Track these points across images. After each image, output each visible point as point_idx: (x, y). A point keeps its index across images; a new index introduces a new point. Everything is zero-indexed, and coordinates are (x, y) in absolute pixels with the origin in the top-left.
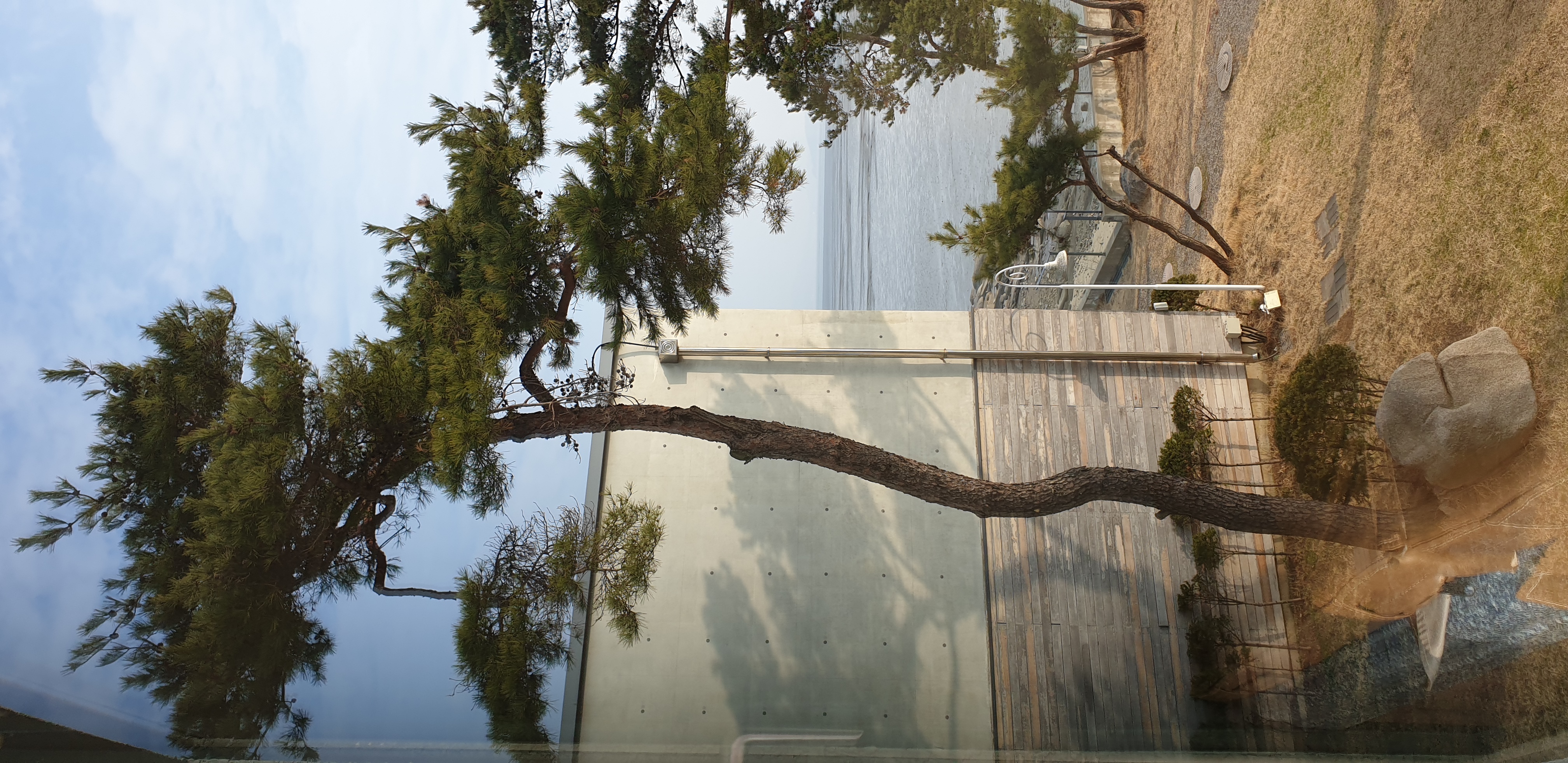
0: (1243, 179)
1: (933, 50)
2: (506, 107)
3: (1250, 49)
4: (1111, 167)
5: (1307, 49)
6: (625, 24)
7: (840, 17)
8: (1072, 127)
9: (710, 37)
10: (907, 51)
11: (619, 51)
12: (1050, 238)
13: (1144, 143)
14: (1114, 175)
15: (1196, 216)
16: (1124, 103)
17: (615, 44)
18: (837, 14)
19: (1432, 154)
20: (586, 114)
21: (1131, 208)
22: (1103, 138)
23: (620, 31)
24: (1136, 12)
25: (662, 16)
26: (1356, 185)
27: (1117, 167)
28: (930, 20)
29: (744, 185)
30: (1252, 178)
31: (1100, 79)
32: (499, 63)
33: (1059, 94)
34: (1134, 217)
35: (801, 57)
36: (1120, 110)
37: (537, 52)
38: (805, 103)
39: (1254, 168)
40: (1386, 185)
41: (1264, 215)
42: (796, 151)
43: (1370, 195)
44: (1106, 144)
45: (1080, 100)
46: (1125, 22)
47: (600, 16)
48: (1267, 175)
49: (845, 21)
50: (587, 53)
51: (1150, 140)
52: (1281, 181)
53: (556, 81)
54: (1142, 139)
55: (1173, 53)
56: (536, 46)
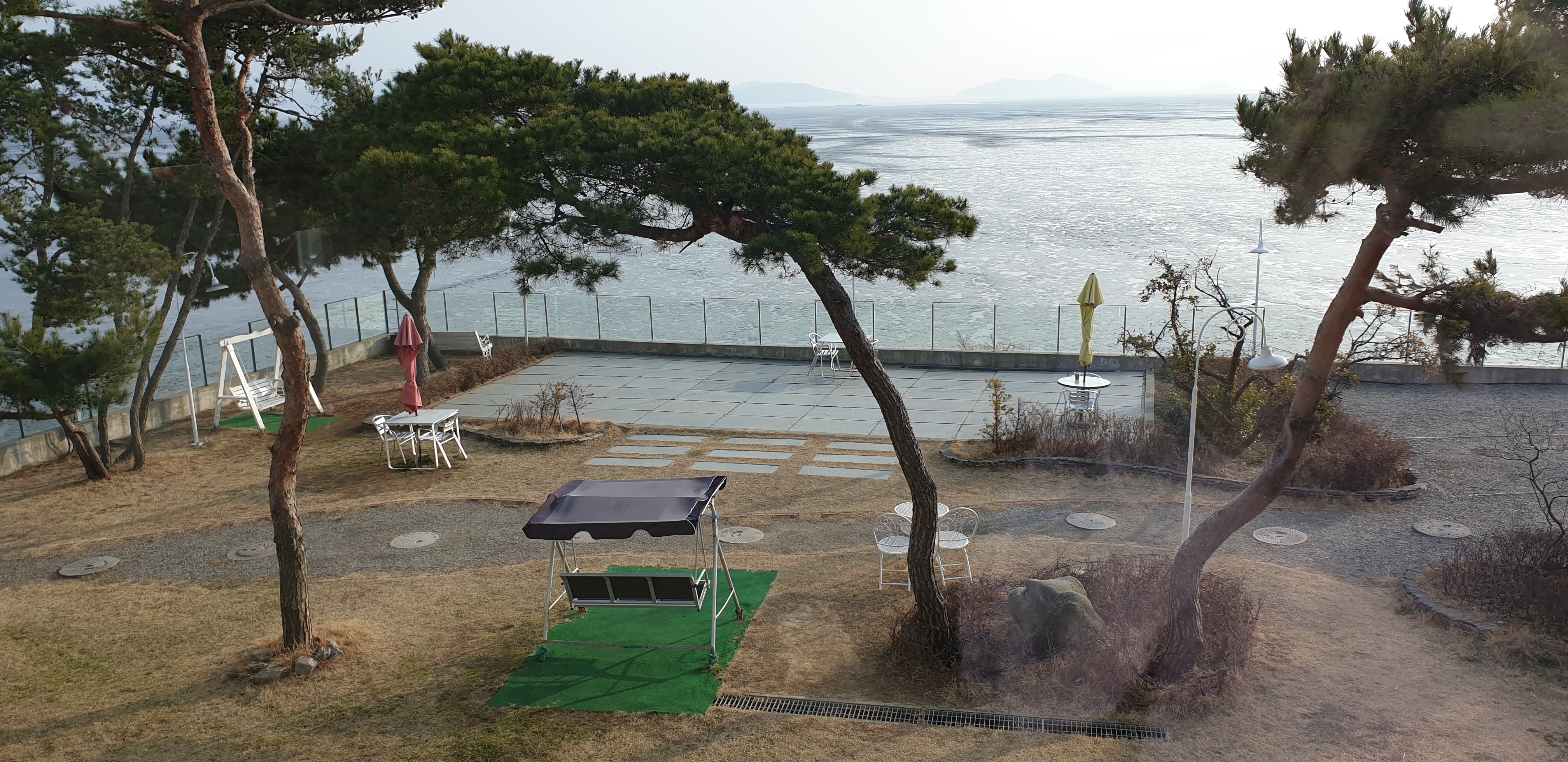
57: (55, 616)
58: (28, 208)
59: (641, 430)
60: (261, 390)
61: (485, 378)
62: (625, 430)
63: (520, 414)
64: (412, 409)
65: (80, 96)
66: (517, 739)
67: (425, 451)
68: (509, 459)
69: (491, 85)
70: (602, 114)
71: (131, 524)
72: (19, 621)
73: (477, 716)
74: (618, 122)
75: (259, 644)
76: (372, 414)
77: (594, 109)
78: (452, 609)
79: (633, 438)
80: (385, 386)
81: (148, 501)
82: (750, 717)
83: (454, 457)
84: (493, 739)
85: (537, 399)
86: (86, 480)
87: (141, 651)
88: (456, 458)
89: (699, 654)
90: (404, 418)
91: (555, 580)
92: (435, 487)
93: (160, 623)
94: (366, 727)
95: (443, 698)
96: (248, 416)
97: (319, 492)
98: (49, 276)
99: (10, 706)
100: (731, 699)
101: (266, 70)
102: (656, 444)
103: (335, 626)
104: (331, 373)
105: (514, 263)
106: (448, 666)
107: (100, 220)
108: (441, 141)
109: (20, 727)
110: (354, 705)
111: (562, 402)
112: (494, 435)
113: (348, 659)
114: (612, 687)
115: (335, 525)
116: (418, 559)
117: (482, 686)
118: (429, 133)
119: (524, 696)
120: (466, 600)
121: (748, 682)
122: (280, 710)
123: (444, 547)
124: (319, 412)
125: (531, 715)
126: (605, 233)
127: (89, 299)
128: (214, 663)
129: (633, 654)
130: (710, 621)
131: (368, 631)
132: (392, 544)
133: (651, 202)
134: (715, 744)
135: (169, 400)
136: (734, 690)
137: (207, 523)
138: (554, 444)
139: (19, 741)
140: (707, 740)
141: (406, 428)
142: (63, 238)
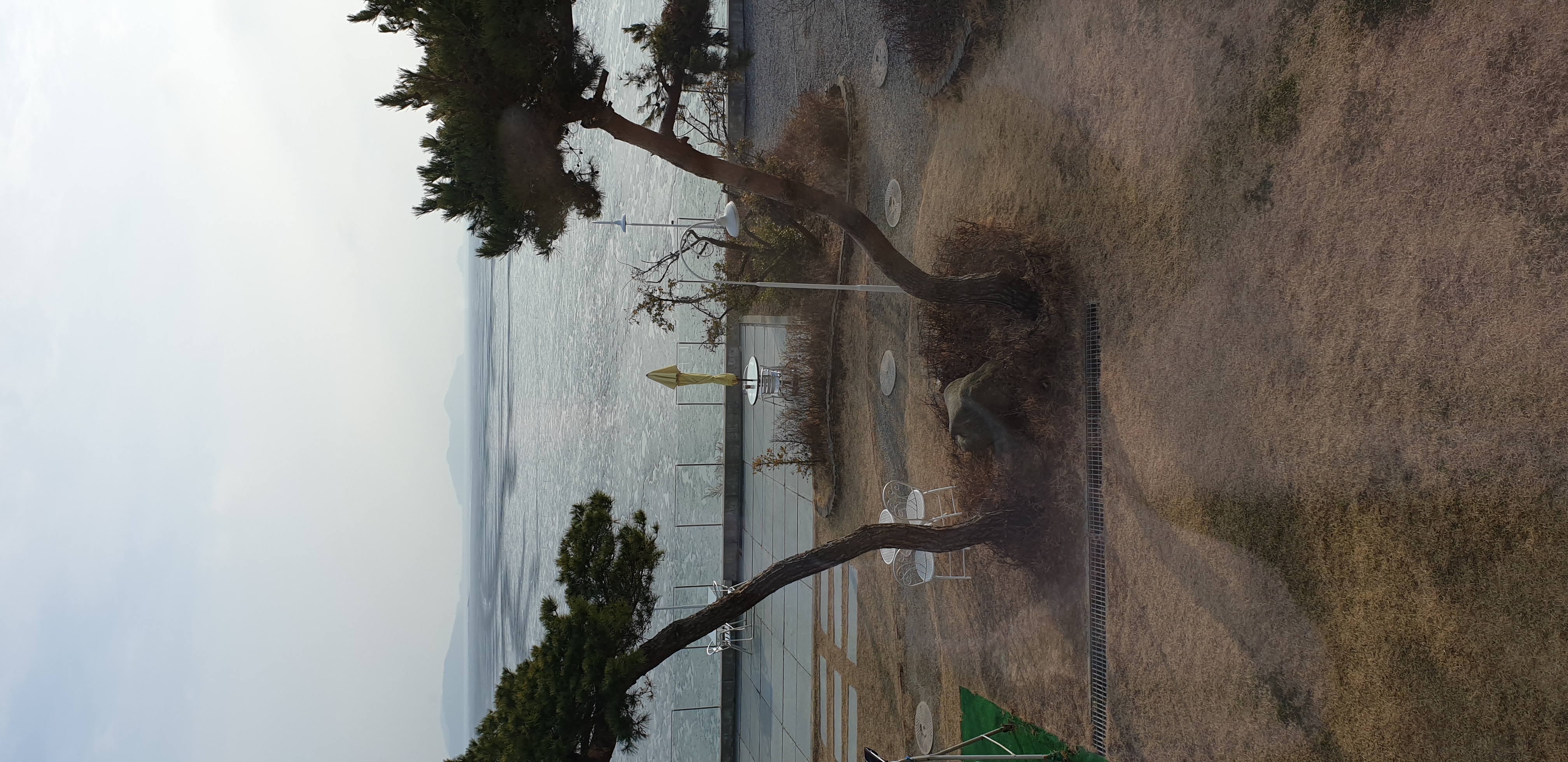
82: (1114, 715)
100: (1096, 738)
121: (1078, 718)
134: (1145, 754)
136: (1087, 733)
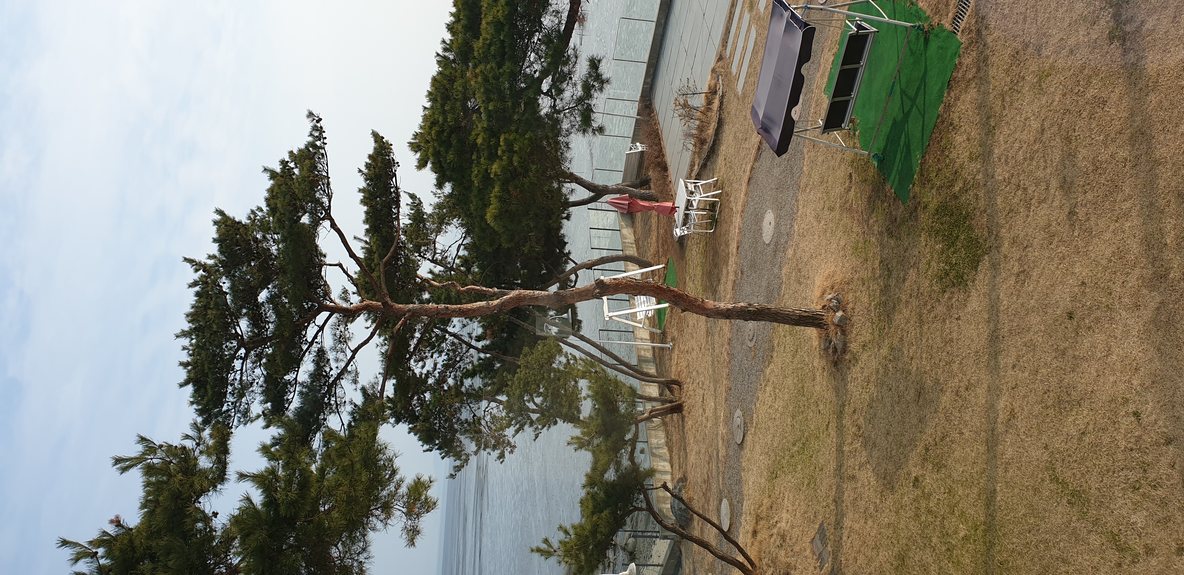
0: (758, 509)
1: (535, 407)
2: (198, 444)
3: (755, 415)
4: (664, 497)
5: (793, 417)
6: (302, 384)
7: (467, 382)
8: (635, 466)
9: (369, 395)
10: (516, 408)
11: (295, 403)
12: (621, 552)
13: (686, 480)
14: (666, 504)
15: (727, 536)
16: (670, 450)
17: (292, 398)
18: (465, 380)
19: (884, 493)
20: (265, 450)
21: (680, 529)
22: (658, 476)
23: (297, 389)
24: (675, 386)
25: (332, 379)
26: (837, 515)
27: (668, 498)
28: (533, 386)
29: (387, 508)
30: (764, 508)
31: (653, 432)
32: (196, 410)
33: (625, 443)
34: (683, 536)
35: (436, 411)
36: (668, 455)
37: (230, 403)
38: (437, 445)
39: (765, 501)
40: (857, 516)
41: (775, 536)
42: (431, 482)
43: (847, 522)
44: (660, 480)
45: (639, 446)
46: (668, 392)
47: (283, 378)
48: (774, 506)
49: (471, 386)
50: (269, 405)
51: (690, 477)
52: (785, 511)
53: (242, 426)
54: (684, 476)
55: (702, 416)
56: (230, 399)
57: (767, 453)
58: (504, 414)
59: (723, 46)
60: (642, 300)
61: (660, 153)
62: (720, 58)
63: (692, 135)
64: (673, 209)
65: (436, 372)
66: (937, 189)
67: (705, 206)
68: (724, 149)
69: (450, 126)
70: (478, 45)
71: (716, 397)
72: (765, 473)
73: (911, 213)
74: (484, 35)
75: (817, 343)
76: (672, 235)
77: (473, 50)
78: (826, 213)
79: (728, 53)
80: (654, 221)
81: (703, 384)
82: (976, 6)
83: (714, 187)
84: (932, 206)
85: (683, 121)
86: (682, 414)
87: (802, 412)
88: (715, 185)
89: (913, 37)
90: (679, 216)
91: (824, 139)
92: (733, 205)
93: (787, 397)
94: (897, 290)
95: (891, 234)
96: (659, 312)
97: (719, 280)
98: (548, 411)
99: (819, 491)
100: (957, 18)
101: (429, 259)
102: (737, 36)
103: (817, 293)
104: (639, 254)
105: (580, 134)
106: (868, 225)
107: (516, 375)
108: (486, 170)
109: (834, 489)
110: (878, 294)
111: (689, 103)
112: (704, 156)
113: (843, 290)
114: (919, 110)
115: (745, 276)
116: (783, 228)
117: (890, 204)
118: (480, 176)
119: (906, 177)
120: (822, 202)
122: (867, 341)
123: (779, 209)
124: (664, 267)
125: (922, 175)
126: (566, 63)
127: (565, 391)
128: (823, 373)
129: (897, 89)
130: (888, 24)
131: (827, 272)
132: (767, 242)
133: (547, 21)
134: (989, 40)
135: (638, 356)
136: (950, 15)
137: (725, 354)
138: (720, 115)
139: (843, 493)
140: (984, 46)
141: (686, 216)
142: (525, 398)
